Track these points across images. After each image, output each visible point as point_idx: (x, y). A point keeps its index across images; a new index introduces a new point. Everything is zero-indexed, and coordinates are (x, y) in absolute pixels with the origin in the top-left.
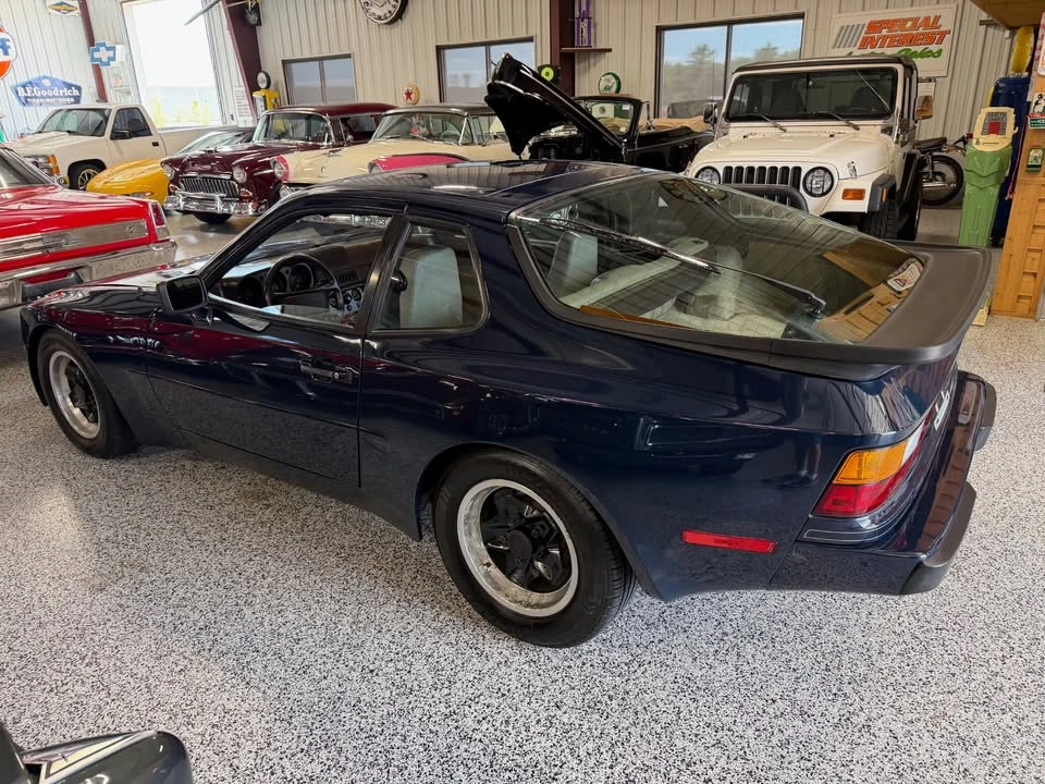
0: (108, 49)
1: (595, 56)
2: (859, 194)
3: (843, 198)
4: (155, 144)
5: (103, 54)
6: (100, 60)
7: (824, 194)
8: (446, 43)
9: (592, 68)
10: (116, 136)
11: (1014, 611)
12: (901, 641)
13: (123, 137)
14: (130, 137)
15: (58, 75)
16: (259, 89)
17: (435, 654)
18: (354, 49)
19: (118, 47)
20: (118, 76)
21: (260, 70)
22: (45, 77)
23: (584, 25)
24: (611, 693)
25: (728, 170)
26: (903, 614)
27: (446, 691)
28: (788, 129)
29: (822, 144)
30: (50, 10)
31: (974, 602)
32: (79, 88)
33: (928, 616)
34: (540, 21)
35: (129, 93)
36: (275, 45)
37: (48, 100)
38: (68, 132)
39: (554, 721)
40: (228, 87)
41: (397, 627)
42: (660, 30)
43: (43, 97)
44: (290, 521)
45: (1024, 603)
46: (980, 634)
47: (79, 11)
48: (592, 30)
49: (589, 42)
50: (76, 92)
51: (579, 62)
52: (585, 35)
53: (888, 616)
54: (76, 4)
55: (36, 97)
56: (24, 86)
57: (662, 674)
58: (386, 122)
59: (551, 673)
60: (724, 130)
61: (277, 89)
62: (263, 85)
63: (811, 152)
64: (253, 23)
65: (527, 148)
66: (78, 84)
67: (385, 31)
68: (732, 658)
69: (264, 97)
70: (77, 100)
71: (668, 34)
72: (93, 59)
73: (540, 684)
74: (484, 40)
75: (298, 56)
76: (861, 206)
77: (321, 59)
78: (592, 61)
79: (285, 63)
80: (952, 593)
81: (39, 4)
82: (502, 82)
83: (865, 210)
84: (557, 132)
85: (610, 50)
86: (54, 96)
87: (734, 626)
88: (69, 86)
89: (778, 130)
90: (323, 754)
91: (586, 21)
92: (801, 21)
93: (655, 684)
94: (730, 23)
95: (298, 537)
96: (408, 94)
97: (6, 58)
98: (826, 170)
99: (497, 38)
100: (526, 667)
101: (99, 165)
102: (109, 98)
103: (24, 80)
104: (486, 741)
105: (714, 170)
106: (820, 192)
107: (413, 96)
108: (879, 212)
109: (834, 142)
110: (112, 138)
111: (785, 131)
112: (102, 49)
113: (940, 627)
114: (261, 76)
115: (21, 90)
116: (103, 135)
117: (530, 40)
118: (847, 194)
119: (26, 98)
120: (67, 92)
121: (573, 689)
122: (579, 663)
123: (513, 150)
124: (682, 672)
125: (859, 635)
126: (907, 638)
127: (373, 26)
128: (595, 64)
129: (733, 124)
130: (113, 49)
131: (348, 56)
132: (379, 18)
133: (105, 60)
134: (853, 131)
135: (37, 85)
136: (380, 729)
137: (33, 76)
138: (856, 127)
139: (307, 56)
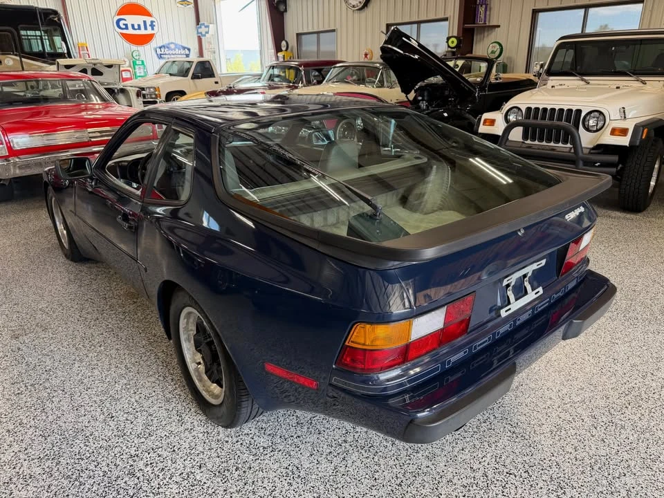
0: (206, 27)
1: (488, 31)
2: (624, 132)
3: (611, 134)
4: (216, 83)
5: (203, 30)
6: (201, 33)
7: (597, 131)
8: (393, 22)
9: (485, 39)
10: (195, 77)
11: (583, 472)
12: (472, 475)
13: (198, 78)
14: (202, 78)
15: (179, 42)
16: (281, 51)
17: (154, 415)
18: (338, 27)
19: (211, 26)
20: (210, 43)
21: (283, 39)
22: (172, 43)
23: (482, 10)
24: (240, 466)
25: (529, 109)
26: (488, 455)
27: (143, 440)
28: (591, 82)
29: (608, 93)
30: (178, 5)
31: (553, 458)
32: (189, 50)
33: (508, 462)
34: (452, 7)
35: (214, 53)
36: (294, 23)
37: (172, 56)
38: (170, 74)
39: (192, 476)
40: (266, 49)
41: (146, 392)
42: (535, 13)
43: (169, 54)
44: (139, 314)
45: (596, 468)
46: (541, 484)
47: (193, 5)
48: (488, 13)
49: (485, 21)
50: (187, 52)
51: (477, 35)
52: (482, 16)
53: (475, 454)
54: (192, 2)
55: (166, 54)
56: (160, 48)
57: (282, 460)
58: (333, 72)
59: (213, 443)
60: (544, 82)
61: (292, 51)
62: (284, 49)
63: (593, 99)
64: (282, 10)
65: (413, 91)
66: (189, 47)
67: (357, 14)
68: (336, 461)
69: (284, 56)
70: (187, 56)
71: (541, 15)
72: (198, 33)
73: (201, 449)
74: (417, 20)
75: (305, 31)
76: (624, 141)
77: (318, 33)
78: (486, 34)
79: (299, 35)
80: (540, 447)
81: (173, 1)
82: (390, 46)
83: (627, 144)
84: (433, 80)
85: (499, 26)
86: (175, 54)
87: (356, 437)
88: (184, 48)
89: (583, 83)
90: (49, 463)
91: (484, 6)
92: (642, 5)
93: (273, 465)
94: (587, 7)
95: (136, 324)
96: (366, 55)
97: (152, 32)
98: (601, 113)
99: (425, 19)
100: (200, 435)
101: (182, 93)
102: (204, 55)
103: (161, 45)
104: (141, 479)
105: (519, 109)
106: (595, 129)
107: (368, 56)
108: (638, 147)
109: (618, 92)
110: (192, 78)
111: (588, 83)
112: (203, 27)
113: (511, 472)
114: (284, 43)
115: (158, 50)
116: (187, 76)
117: (446, 19)
118: (613, 132)
119: (161, 54)
120: (183, 52)
121: (218, 457)
122: (235, 440)
123: (402, 91)
124: (296, 462)
125: (442, 465)
126: (479, 474)
127: (350, 12)
128: (488, 35)
129: (551, 78)
130: (208, 27)
131: (334, 31)
132: (354, 6)
133: (204, 33)
134: (642, 85)
135: (168, 48)
136: (89, 455)
137: (165, 42)
138: (644, 83)
139: (311, 30)
